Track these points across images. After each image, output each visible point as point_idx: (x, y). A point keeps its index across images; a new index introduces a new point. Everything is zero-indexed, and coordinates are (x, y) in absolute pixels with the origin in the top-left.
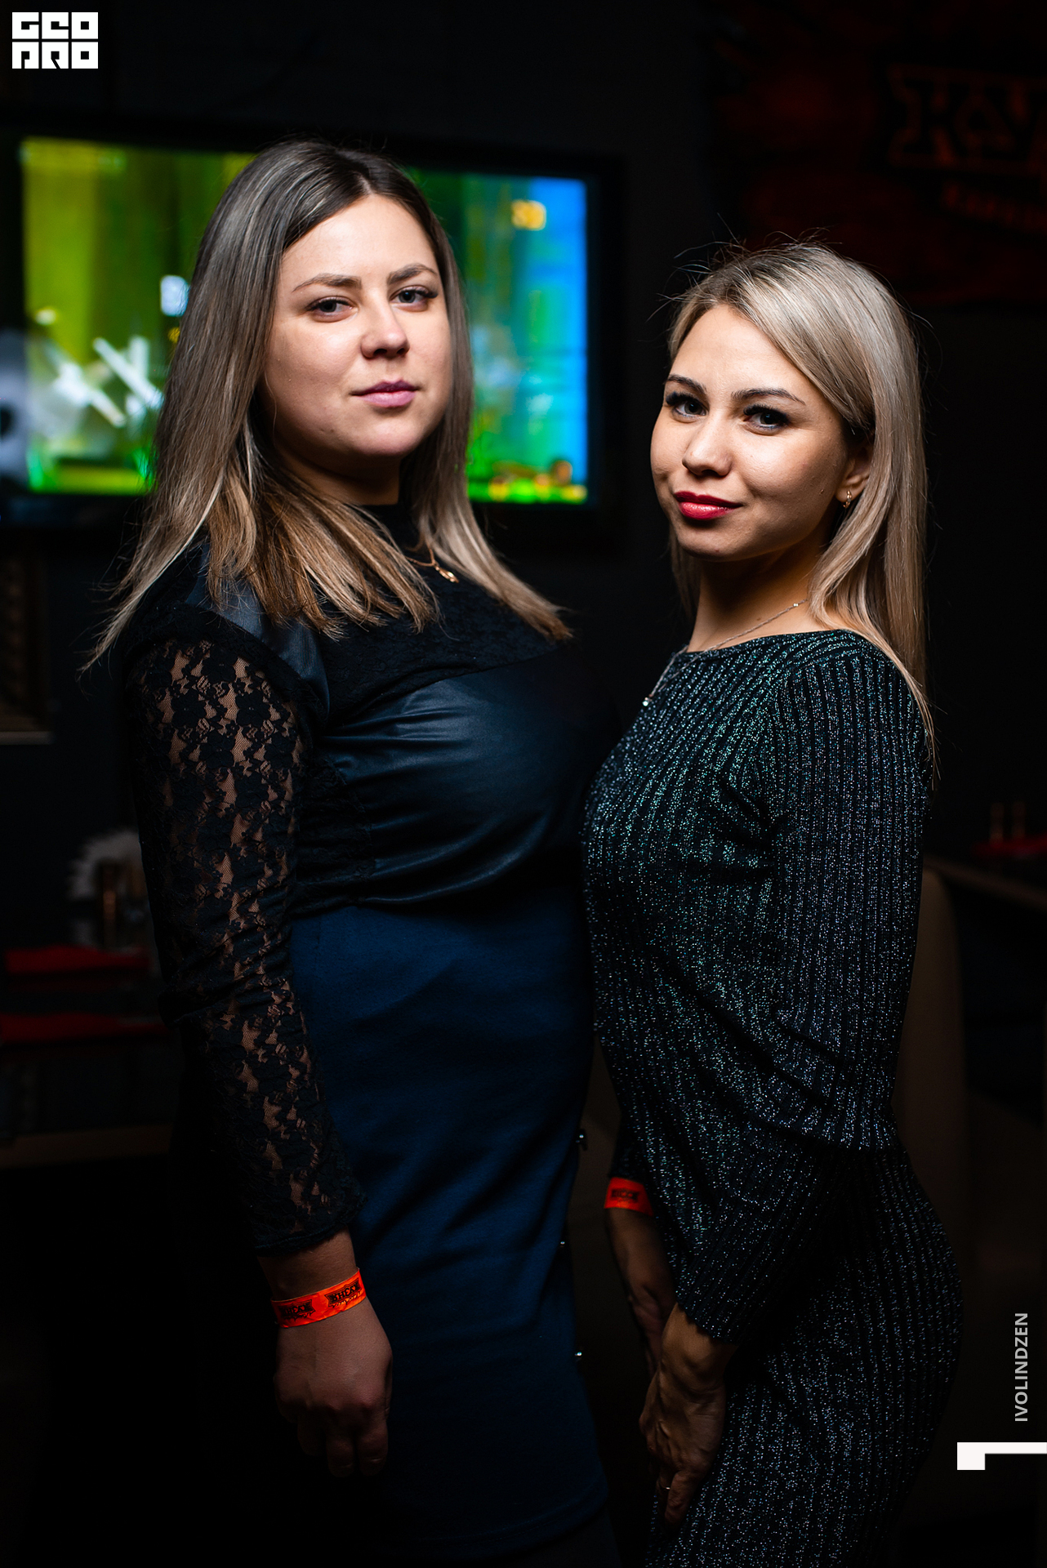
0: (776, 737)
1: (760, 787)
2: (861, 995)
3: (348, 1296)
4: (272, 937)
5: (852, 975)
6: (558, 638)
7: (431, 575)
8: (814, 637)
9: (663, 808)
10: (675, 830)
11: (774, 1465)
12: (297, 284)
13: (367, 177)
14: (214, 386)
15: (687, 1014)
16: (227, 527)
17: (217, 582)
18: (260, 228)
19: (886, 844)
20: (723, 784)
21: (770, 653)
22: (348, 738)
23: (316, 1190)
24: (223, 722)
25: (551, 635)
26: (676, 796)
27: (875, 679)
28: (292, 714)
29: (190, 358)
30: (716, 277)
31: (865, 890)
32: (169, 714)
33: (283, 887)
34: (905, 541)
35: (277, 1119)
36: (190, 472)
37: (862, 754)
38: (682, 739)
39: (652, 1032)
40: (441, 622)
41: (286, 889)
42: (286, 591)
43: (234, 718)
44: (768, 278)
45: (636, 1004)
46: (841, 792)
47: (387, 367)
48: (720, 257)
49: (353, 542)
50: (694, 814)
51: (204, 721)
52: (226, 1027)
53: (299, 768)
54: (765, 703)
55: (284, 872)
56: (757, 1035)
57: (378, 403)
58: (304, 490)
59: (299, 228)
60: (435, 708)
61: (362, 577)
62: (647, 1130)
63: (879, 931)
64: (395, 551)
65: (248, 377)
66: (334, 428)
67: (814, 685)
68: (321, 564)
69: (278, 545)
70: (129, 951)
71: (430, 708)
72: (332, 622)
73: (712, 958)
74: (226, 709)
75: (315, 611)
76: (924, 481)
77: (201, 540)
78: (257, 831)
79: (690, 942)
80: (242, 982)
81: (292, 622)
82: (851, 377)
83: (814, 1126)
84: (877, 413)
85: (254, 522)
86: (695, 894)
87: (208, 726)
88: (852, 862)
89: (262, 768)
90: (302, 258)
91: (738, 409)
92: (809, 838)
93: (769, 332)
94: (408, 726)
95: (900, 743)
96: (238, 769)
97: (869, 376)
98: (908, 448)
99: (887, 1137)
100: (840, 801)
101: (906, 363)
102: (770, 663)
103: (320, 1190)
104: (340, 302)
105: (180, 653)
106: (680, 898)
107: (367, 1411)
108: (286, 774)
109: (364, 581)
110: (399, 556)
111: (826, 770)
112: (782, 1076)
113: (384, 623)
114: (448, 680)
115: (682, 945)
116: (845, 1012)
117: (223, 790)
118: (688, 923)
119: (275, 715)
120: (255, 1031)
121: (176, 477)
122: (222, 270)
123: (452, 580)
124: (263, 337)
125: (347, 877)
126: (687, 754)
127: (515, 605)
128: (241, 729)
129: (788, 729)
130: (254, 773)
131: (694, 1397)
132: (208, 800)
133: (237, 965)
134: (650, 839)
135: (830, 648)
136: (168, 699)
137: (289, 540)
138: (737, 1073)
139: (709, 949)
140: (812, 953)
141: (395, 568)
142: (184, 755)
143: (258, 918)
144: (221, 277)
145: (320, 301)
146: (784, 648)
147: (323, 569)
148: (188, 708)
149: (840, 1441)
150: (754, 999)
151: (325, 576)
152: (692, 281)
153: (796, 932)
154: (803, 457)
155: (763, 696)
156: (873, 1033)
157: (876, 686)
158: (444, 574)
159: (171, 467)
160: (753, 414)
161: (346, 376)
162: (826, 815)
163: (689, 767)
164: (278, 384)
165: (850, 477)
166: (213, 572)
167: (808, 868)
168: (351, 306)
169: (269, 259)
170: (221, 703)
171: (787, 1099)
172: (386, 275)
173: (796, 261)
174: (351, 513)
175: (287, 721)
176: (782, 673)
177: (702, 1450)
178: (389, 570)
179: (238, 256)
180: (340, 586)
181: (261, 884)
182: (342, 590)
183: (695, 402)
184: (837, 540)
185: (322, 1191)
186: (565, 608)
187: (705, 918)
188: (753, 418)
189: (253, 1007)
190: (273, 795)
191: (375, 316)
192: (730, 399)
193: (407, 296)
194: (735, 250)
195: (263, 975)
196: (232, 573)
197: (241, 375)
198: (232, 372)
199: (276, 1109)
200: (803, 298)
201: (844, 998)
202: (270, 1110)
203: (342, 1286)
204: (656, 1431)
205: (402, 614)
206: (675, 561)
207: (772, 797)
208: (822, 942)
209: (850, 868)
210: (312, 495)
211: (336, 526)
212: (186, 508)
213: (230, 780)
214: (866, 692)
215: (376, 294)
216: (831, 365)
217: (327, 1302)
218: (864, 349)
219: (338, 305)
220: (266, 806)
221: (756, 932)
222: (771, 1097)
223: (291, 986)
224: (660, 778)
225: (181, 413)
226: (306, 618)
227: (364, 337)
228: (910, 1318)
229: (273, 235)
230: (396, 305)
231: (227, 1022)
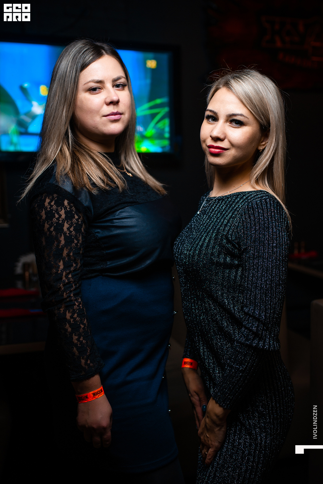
0: (243, 224)
1: (238, 239)
2: (271, 303)
3: (99, 394)
4: (75, 285)
5: (268, 297)
6: (163, 194)
7: (124, 174)
8: (254, 192)
9: (208, 246)
10: (212, 253)
11: (241, 446)
12: (85, 83)
13: (104, 50)
14: (59, 115)
15: (215, 309)
16: (62, 159)
17: (59, 176)
18: (72, 66)
19: (278, 257)
20: (227, 238)
21: (240, 197)
22: (99, 224)
23: (89, 362)
24: (60, 219)
25: (161, 193)
26: (212, 242)
27: (274, 206)
28: (82, 217)
29: (51, 107)
30: (222, 79)
31: (272, 270)
32: (44, 216)
33: (79, 270)
34: (279, 162)
35: (77, 340)
36: (52, 142)
37: (270, 229)
38: (212, 224)
39: (203, 315)
40: (127, 189)
41: (80, 270)
42: (80, 179)
43: (64, 218)
44: (238, 79)
45: (198, 306)
46: (264, 240)
47: (113, 107)
48: (223, 73)
49: (101, 164)
50: (218, 248)
51: (55, 219)
52: (61, 312)
53: (84, 233)
54: (239, 213)
55: (79, 265)
56: (237, 315)
57: (111, 119)
58: (86, 148)
59: (84, 66)
60: (125, 215)
61: (103, 175)
62: (200, 344)
63: (276, 283)
64: (113, 167)
65: (70, 112)
66: (97, 127)
67: (255, 207)
68: (91, 171)
69: (78, 165)
70: (33, 289)
71: (124, 215)
72: (94, 189)
73: (223, 292)
74: (62, 215)
75: (89, 186)
76: (285, 145)
77: (54, 163)
78: (71, 252)
79: (216, 287)
80: (66, 299)
81: (82, 189)
82: (263, 110)
83: (256, 344)
84: (271, 122)
85: (70, 158)
86: (218, 272)
87: (56, 220)
88: (267, 262)
89: (72, 233)
90: (86, 75)
91: (228, 120)
92: (254, 255)
93: (238, 96)
94: (117, 221)
95: (281, 225)
96: (65, 234)
97: (269, 110)
98: (281, 133)
99: (278, 346)
100: (264, 243)
101: (281, 107)
102: (240, 200)
103: (90, 362)
104: (98, 88)
105: (48, 198)
106: (213, 273)
107: (104, 429)
108: (80, 235)
109: (104, 176)
110: (114, 168)
111: (259, 234)
112: (246, 328)
113: (110, 189)
114: (130, 207)
115: (214, 288)
116: (266, 308)
117: (61, 240)
118: (216, 281)
119: (76, 217)
120: (70, 313)
121: (48, 143)
122: (61, 80)
123: (131, 176)
124: (74, 100)
125: (99, 267)
126: (215, 229)
127: (149, 183)
128: (66, 221)
129: (247, 221)
130: (70, 235)
131: (217, 425)
132: (56, 243)
133: (65, 293)
134: (204, 255)
135: (259, 196)
136: (44, 212)
137: (81, 163)
138: (230, 327)
139: (222, 289)
140: (255, 290)
141: (114, 172)
142: (49, 229)
143: (71, 279)
144: (60, 82)
145: (92, 88)
146: (244, 196)
147: (92, 172)
148: (50, 215)
149: (261, 439)
150: (236, 304)
151: (92, 174)
152: (215, 80)
153: (250, 284)
154: (247, 135)
155: (239, 211)
156: (274, 314)
157: (274, 208)
158: (128, 174)
159: (46, 140)
160: (232, 122)
161: (100, 111)
162: (259, 248)
163: (216, 233)
164: (80, 114)
165: (262, 142)
166: (58, 173)
167: (254, 264)
168: (101, 89)
169: (76, 75)
170: (60, 213)
171: (248, 335)
172: (111, 79)
173: (247, 74)
174: (100, 155)
175: (80, 219)
176: (244, 204)
177: (219, 442)
178: (112, 173)
179: (66, 75)
180: (97, 178)
181: (72, 269)
182: (97, 179)
183: (214, 118)
184: (258, 162)
185: (91, 362)
186: (165, 185)
187: (221, 279)
188: (232, 123)
189: (69, 306)
190: (76, 242)
191: (109, 92)
192: (225, 116)
193: (118, 86)
194: (228, 71)
195: (73, 296)
196: (63, 173)
197: (68, 111)
198: (65, 111)
199: (77, 337)
200: (249, 86)
201: (265, 304)
202: (75, 338)
203: (97, 391)
204: (204, 436)
205: (115, 186)
206: (206, 168)
207: (242, 242)
208: (259, 287)
209: (267, 264)
210: (88, 150)
211: (95, 159)
212: (51, 153)
213: (63, 237)
214: (271, 209)
215: (109, 85)
216: (257, 106)
217: (92, 395)
218: (267, 102)
219: (97, 89)
220: (73, 245)
221: (237, 284)
222: (243, 334)
223: (81, 300)
224: (206, 236)
225: (49, 124)
226: (86, 188)
227: (106, 99)
228: (281, 401)
229: (77, 68)
230: (115, 89)
231: (61, 311)
